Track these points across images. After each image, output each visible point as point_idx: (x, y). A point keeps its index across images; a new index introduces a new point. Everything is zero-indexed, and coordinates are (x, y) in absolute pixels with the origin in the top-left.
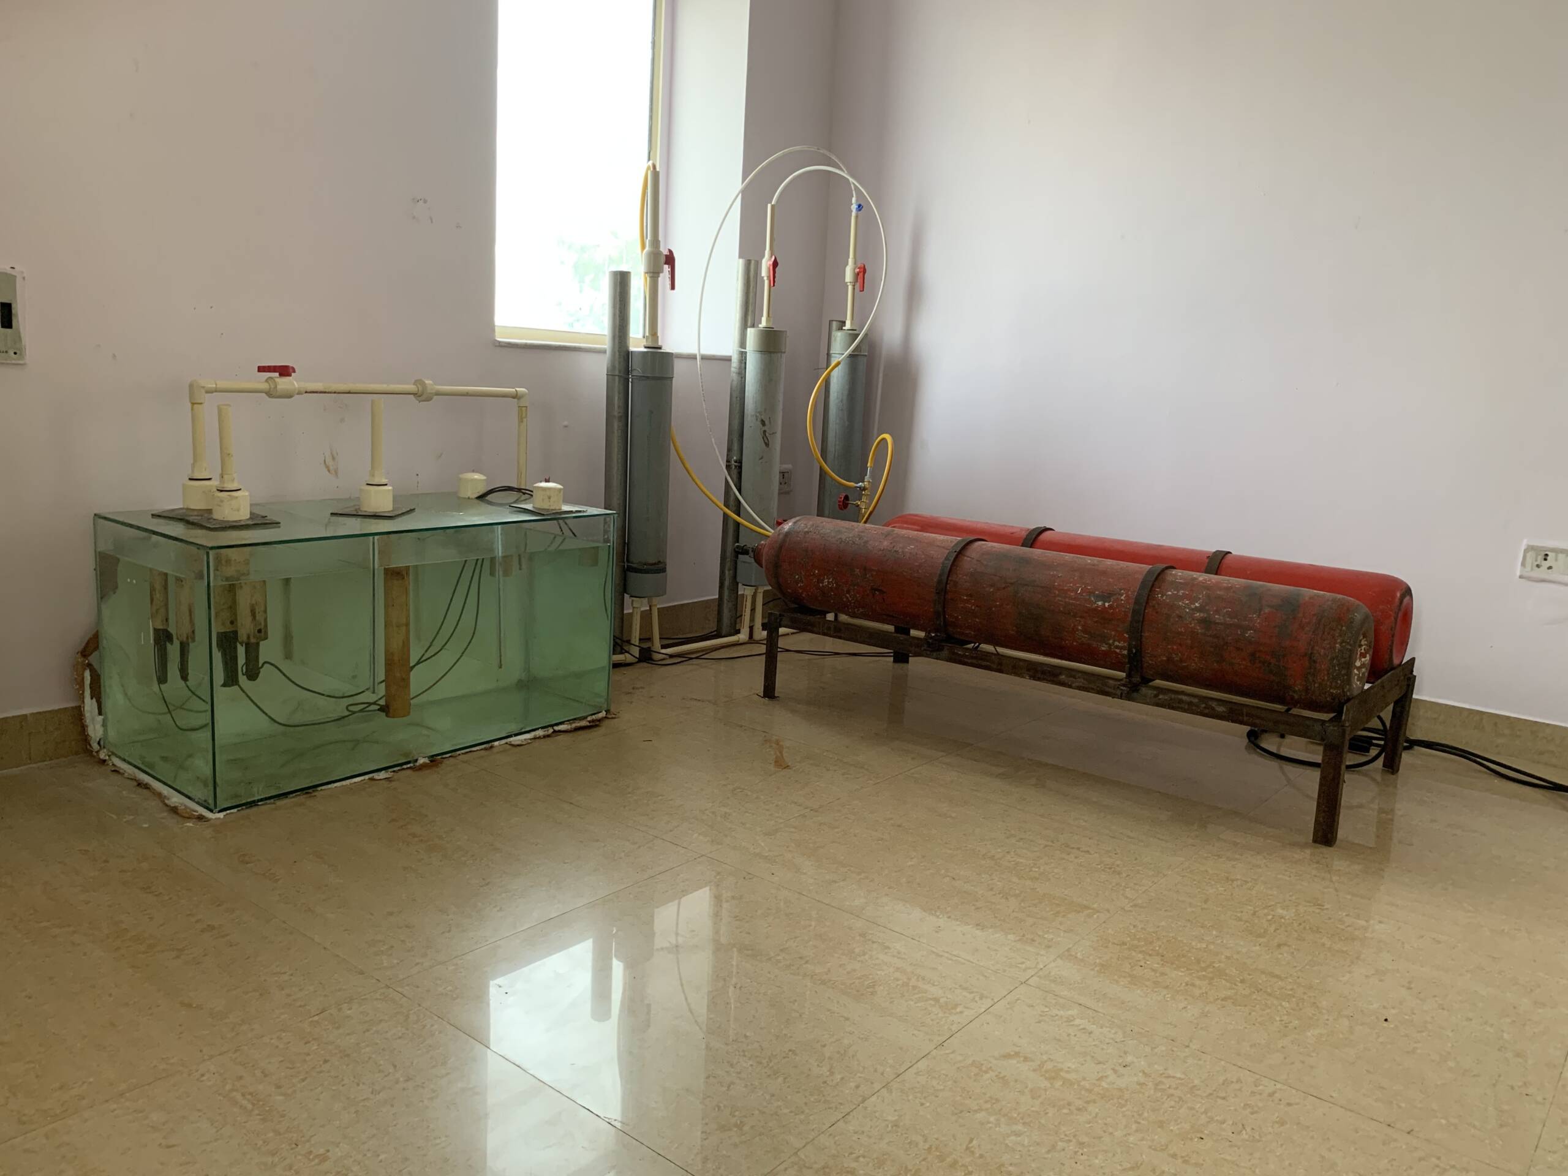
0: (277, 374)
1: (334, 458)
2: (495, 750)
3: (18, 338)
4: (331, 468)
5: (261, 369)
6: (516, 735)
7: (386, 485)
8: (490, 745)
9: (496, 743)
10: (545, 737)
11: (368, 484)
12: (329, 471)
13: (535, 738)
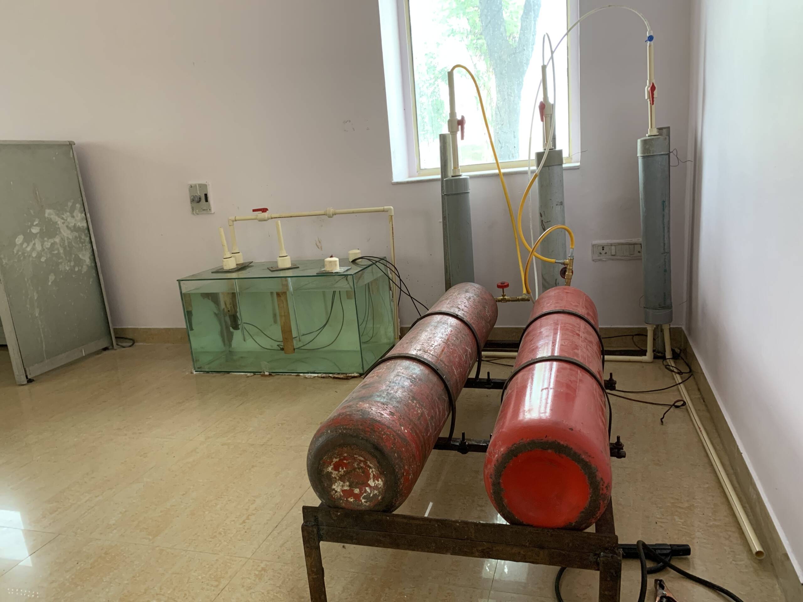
0: (261, 212)
1: (320, 242)
2: (300, 377)
3: (209, 205)
4: (319, 247)
5: (254, 211)
6: (311, 373)
7: (287, 256)
8: (299, 374)
9: (301, 374)
10: (321, 377)
11: (280, 257)
12: (318, 247)
13: (318, 377)
